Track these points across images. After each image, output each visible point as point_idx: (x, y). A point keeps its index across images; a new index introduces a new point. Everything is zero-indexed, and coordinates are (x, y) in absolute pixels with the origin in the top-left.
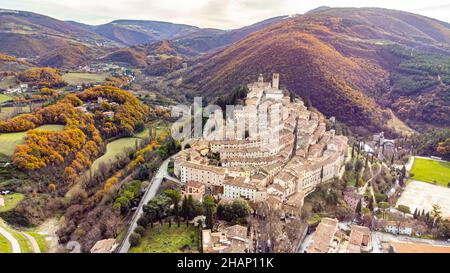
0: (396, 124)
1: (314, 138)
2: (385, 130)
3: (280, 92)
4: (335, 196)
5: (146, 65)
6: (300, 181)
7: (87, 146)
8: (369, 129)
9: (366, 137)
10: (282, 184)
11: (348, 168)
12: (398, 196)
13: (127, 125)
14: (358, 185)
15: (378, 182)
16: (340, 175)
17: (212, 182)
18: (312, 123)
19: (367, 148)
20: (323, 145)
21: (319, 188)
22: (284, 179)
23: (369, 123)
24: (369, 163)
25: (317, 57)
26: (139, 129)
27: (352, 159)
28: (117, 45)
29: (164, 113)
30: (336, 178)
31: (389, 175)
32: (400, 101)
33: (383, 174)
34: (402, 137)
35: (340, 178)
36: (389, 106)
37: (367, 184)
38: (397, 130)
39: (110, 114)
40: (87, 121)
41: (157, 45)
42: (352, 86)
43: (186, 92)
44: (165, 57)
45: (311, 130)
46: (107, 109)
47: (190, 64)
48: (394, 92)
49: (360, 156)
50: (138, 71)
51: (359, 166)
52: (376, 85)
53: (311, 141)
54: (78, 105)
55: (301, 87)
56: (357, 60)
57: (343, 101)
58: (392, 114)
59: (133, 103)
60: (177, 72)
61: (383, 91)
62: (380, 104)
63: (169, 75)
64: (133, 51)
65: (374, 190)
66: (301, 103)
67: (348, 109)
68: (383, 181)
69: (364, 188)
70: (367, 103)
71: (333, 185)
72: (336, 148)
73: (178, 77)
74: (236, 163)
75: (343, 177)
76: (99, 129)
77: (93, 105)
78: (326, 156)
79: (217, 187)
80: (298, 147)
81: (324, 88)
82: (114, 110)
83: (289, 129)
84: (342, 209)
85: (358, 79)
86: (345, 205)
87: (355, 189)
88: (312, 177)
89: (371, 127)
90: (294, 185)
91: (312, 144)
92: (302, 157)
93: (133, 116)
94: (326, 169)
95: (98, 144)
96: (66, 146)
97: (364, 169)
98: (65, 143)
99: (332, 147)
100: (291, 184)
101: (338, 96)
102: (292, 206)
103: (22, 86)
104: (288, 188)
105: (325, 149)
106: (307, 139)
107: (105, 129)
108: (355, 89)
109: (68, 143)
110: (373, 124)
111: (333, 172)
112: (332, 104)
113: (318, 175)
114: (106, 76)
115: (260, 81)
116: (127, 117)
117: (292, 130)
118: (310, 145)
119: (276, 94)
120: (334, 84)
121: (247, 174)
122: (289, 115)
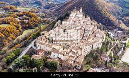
0: (123, 25)
1: (92, 32)
2: (119, 28)
3: (82, 14)
4: (97, 56)
5: (45, 5)
6: (83, 50)
7: (15, 32)
8: (113, 27)
9: (111, 30)
10: (75, 52)
11: (104, 44)
12: (123, 55)
13: (32, 25)
14: (107, 51)
15: (115, 49)
16: (100, 47)
17: (48, 50)
18: (91, 25)
19: (112, 34)
20: (95, 34)
21: (91, 52)
22: (76, 50)
23: (113, 25)
24: (112, 41)
25: (97, 2)
26: (36, 26)
27: (106, 40)
30: (98, 48)
31: (119, 46)
32: (125, 17)
33: (117, 45)
34: (125, 30)
35: (100, 48)
36: (121, 19)
37: (110, 50)
38: (123, 28)
39: (26, 21)
40: (18, 23)
42: (108, 12)
43: (55, 14)
44: (51, 3)
45: (91, 29)
46: (26, 19)
47: (58, 5)
48: (123, 14)
49: (109, 38)
50: (42, 7)
51: (108, 43)
52: (117, 12)
53: (90, 33)
54: (16, 18)
55: (91, 12)
56: (111, 4)
57: (105, 17)
58: (122, 22)
59: (35, 17)
60: (53, 8)
61: (119, 14)
62: (118, 19)
63: (51, 9)
64: (41, 1)
65: (113, 53)
66: (89, 18)
67: (106, 20)
68: (117, 49)
69: (109, 52)
70: (113, 18)
71: (97, 51)
72: (100, 36)
73: (53, 9)
74: (59, 42)
75: (101, 48)
76: (22, 26)
77: (21, 18)
78: (95, 39)
79: (49, 52)
80: (84, 36)
81: (99, 13)
82: (28, 19)
83: (83, 28)
84: (99, 62)
85: (111, 10)
86: (101, 60)
87: (105, 53)
88: (89, 48)
89: (114, 26)
90: (81, 52)
91: (91, 34)
92: (85, 40)
93: (35, 22)
94: (94, 45)
95: (20, 31)
96: (7, 32)
97: (110, 44)
98: (7, 31)
99: (98, 36)
100: (79, 52)
101: (103, 16)
102: (78, 62)
103: (3, 11)
104: (78, 53)
105: (95, 36)
106: (89, 32)
107: (24, 26)
108: (109, 13)
109: (8, 31)
110: (115, 26)
111: (97, 46)
112: (101, 19)
113: (91, 47)
114: (31, 8)
115: (75, 10)
116: (32, 22)
117: (84, 29)
118: (90, 35)
119: (80, 15)
120: (102, 12)
121: (62, 47)
122: (84, 23)
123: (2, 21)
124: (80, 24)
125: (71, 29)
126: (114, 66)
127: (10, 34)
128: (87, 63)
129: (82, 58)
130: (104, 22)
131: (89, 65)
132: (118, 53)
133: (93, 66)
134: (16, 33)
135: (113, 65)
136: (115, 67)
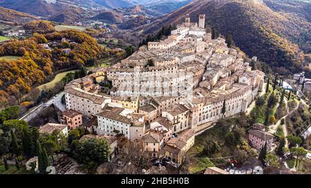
2: (306, 70)
3: (204, 30)
4: (237, 135)
5: (122, 22)
6: (195, 115)
8: (290, 70)
9: (285, 76)
11: (259, 102)
13: (79, 60)
14: (268, 122)
15: (293, 120)
16: (248, 111)
17: (92, 111)
18: (227, 56)
20: (235, 78)
21: (219, 124)
23: (291, 65)
24: (285, 99)
25: (248, 10)
27: (266, 94)
28: (106, 9)
29: (116, 52)
30: (242, 113)
31: (307, 112)
33: (301, 111)
35: (247, 114)
37: (279, 122)
39: (67, 50)
41: (132, 8)
42: (278, 34)
44: (135, 16)
45: (225, 63)
47: (152, 20)
49: (276, 92)
50: (115, 26)
51: (272, 101)
52: (301, 34)
54: (44, 42)
56: (285, 14)
57: (267, 45)
59: (90, 43)
60: (142, 26)
61: (306, 39)
62: (303, 49)
63: (136, 29)
64: (114, 13)
65: (288, 129)
66: (222, 40)
67: (272, 52)
68: (300, 119)
69: (275, 127)
70: (290, 48)
71: (237, 121)
72: (248, 81)
73: (141, 29)
75: (252, 113)
76: (54, 62)
77: (55, 43)
78: (235, 89)
80: (204, 78)
81: (252, 35)
82: (72, 48)
83: (201, 61)
84: (242, 152)
85: (285, 29)
86: (247, 147)
87: (263, 128)
88: (213, 111)
89: (292, 68)
90: (187, 120)
91: (223, 76)
92: (205, 88)
93: (88, 53)
94: (230, 103)
95: (47, 73)
96: (10, 73)
97: (278, 105)
98: (10, 70)
99: (244, 81)
100: (183, 118)
101: (264, 41)
102: (173, 147)
103: (20, 31)
104: (178, 122)
105: (236, 82)
106: (217, 71)
107: (59, 62)
108: (281, 36)
109: (14, 70)
110: (295, 66)
111: (240, 107)
112: (257, 48)
113: (220, 109)
114: (89, 27)
115: (187, 21)
116: (81, 53)
117: (204, 62)
118: (220, 78)
119: (199, 31)
120: (261, 31)
121: (133, 105)
122: (205, 49)
123: (6, 48)
124: (193, 51)
125: (165, 60)
126: (289, 166)
127: (17, 78)
128: (205, 153)
129: (188, 138)
130: (265, 57)
131: (208, 159)
132: (302, 130)
133: (222, 161)
134: (33, 76)
135: (286, 164)
136: (291, 170)
